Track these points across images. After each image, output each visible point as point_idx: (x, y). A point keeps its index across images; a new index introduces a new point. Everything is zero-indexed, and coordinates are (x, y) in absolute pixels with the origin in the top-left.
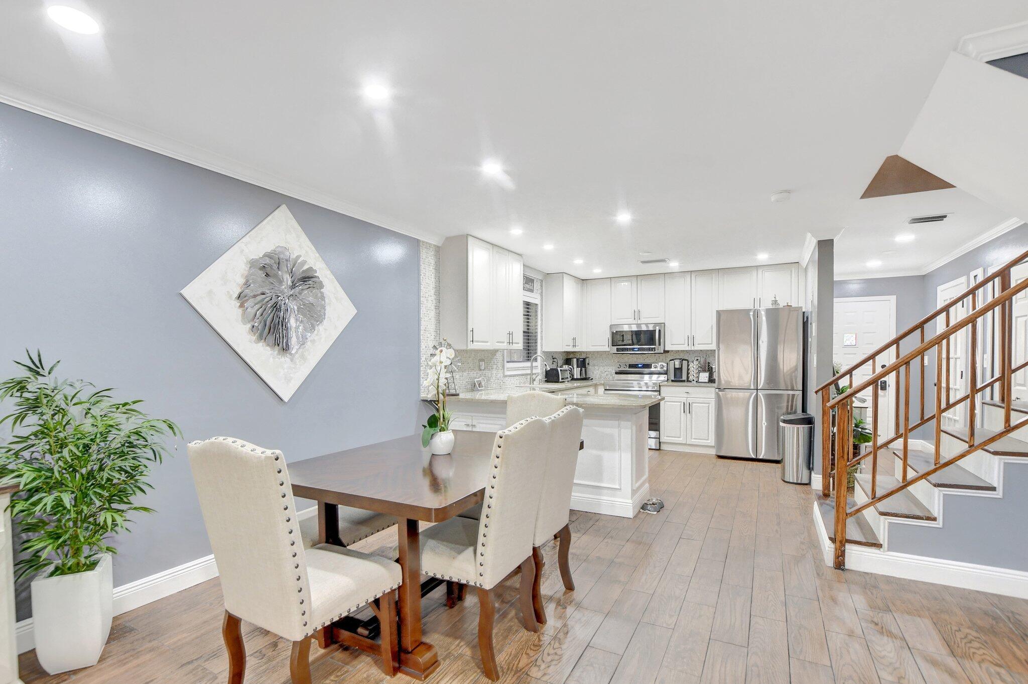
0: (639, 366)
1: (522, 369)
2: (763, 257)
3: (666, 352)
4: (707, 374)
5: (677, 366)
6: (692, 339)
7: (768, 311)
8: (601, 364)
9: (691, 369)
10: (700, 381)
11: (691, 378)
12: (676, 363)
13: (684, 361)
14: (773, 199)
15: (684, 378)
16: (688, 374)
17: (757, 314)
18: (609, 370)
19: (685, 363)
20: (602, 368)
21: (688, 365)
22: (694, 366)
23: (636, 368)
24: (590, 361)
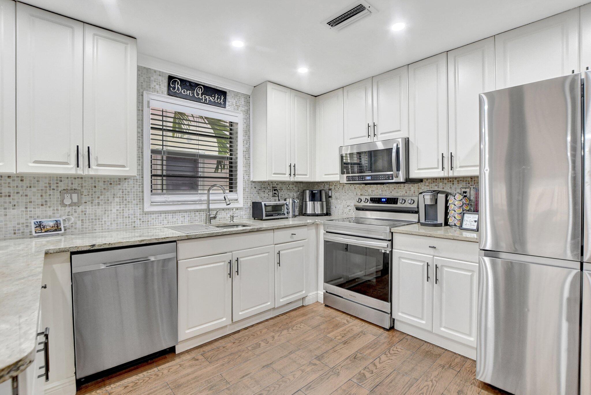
1: (198, 204)
3: (409, 181)
5: (428, 202)
12: (426, 197)
13: (439, 195)
15: (441, 219)
16: (446, 213)
19: (441, 198)
21: (447, 201)
23: (378, 203)
24: (333, 194)
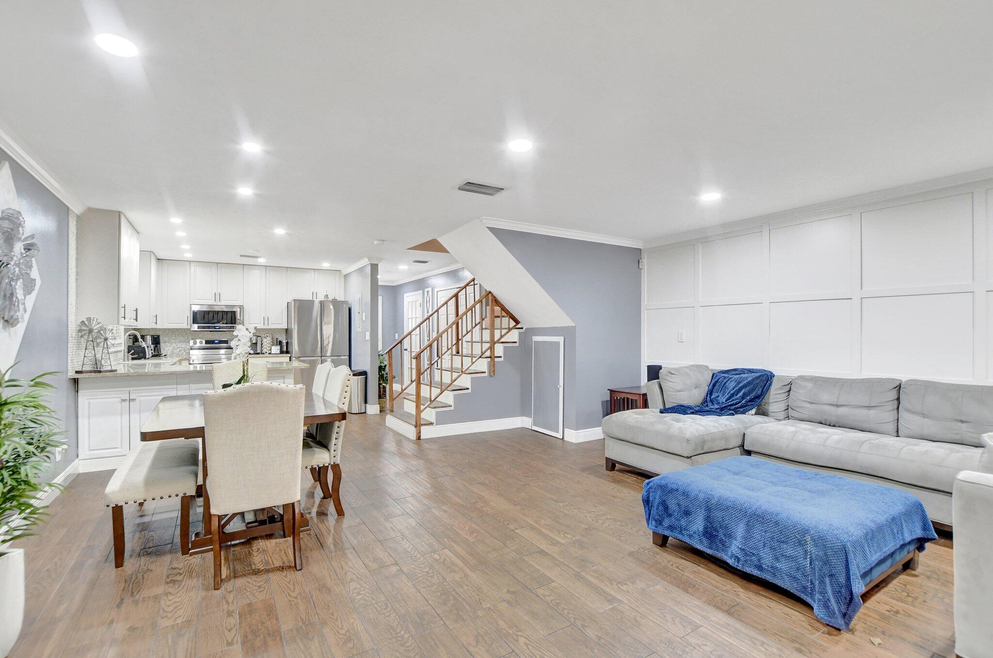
0: (216, 342)
2: (326, 265)
4: (279, 347)
6: (266, 320)
7: (321, 302)
8: (174, 341)
9: (265, 344)
10: (273, 352)
11: (264, 351)
14: (376, 243)
17: (312, 302)
18: (183, 346)
20: (174, 345)
22: (267, 342)
